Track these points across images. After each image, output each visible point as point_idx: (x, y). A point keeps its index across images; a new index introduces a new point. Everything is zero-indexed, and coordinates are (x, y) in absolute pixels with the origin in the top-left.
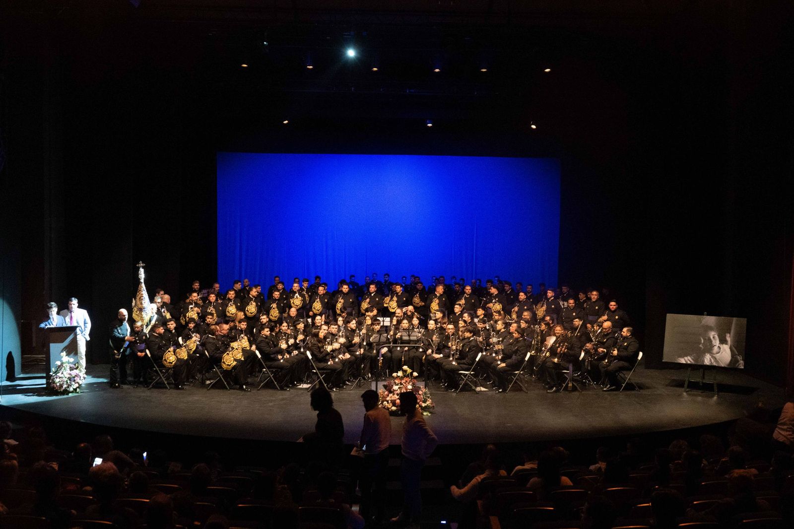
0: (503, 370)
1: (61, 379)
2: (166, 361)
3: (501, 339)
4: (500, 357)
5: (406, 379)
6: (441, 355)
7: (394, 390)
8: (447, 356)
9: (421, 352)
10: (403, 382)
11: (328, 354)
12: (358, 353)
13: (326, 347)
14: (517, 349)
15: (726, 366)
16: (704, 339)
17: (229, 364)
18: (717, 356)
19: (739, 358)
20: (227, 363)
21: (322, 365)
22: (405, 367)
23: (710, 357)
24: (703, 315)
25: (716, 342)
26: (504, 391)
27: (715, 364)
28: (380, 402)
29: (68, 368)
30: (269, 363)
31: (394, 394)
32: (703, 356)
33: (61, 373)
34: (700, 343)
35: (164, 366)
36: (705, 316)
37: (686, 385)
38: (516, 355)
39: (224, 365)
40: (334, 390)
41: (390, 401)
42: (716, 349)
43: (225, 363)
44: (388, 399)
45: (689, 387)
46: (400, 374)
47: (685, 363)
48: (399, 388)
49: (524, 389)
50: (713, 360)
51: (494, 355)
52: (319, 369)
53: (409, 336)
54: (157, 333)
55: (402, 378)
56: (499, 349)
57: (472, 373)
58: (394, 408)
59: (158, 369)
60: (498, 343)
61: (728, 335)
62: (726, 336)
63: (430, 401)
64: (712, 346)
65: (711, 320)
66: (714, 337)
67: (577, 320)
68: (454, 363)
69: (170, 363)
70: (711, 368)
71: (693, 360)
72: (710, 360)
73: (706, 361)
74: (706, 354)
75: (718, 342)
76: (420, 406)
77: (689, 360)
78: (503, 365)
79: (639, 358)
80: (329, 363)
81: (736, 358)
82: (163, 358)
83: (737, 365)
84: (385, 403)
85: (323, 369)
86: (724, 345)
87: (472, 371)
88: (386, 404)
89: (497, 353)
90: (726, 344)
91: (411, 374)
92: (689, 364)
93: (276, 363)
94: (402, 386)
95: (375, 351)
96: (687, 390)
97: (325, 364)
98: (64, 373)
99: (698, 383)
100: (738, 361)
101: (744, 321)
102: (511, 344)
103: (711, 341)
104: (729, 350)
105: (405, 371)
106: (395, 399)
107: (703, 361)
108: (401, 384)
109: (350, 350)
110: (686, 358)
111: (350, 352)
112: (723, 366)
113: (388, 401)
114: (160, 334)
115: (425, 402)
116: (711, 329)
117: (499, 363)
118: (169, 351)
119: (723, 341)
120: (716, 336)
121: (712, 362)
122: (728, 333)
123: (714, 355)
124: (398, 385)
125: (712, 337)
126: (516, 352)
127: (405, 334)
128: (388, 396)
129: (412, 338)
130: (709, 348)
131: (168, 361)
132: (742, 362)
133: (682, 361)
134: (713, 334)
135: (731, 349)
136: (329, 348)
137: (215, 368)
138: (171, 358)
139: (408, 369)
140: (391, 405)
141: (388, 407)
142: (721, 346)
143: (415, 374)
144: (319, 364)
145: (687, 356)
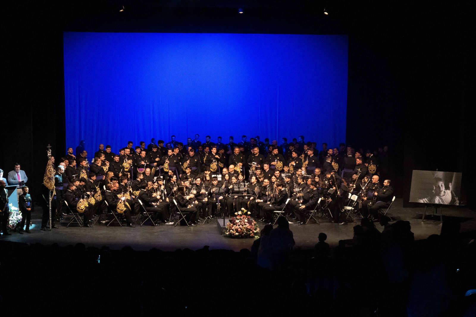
0: (304, 210)
1: (12, 221)
2: (79, 209)
3: (301, 189)
4: (301, 201)
5: (243, 216)
6: (262, 201)
7: (237, 223)
8: (265, 201)
9: (246, 199)
10: (242, 217)
11: (187, 201)
12: (204, 201)
13: (186, 197)
14: (313, 196)
15: (448, 204)
16: (435, 187)
17: (122, 209)
18: (443, 198)
19: (456, 199)
20: (120, 209)
21: (184, 209)
22: (243, 209)
23: (439, 198)
24: (436, 171)
25: (443, 189)
26: (304, 223)
27: (441, 203)
28: (228, 231)
29: (15, 214)
30: (148, 208)
31: (236, 225)
32: (434, 198)
33: (11, 217)
34: (433, 189)
35: (77, 212)
36: (437, 172)
37: (423, 217)
38: (311, 200)
39: (119, 210)
40: (193, 225)
41: (234, 230)
42: (442, 193)
43: (119, 209)
44: (233, 228)
45: (425, 218)
46: (240, 213)
47: (423, 202)
48: (240, 221)
49: (318, 222)
50: (440, 201)
51: (297, 200)
52: (182, 211)
53: (239, 188)
54: (71, 190)
55: (241, 215)
56: (301, 196)
57: (283, 212)
58: (237, 234)
59: (73, 214)
60: (299, 192)
61: (450, 184)
62: (449, 184)
63: (259, 229)
64: (440, 191)
65: (440, 174)
66: (441, 185)
67: (355, 175)
68: (271, 206)
69: (81, 209)
70: (439, 205)
71: (428, 200)
72: (439, 200)
73: (436, 201)
74: (437, 197)
75: (444, 188)
76: (253, 232)
77: (425, 201)
78: (304, 207)
79: (393, 200)
80: (188, 207)
81: (454, 198)
82: (77, 206)
83: (455, 203)
84: (231, 230)
85: (184, 211)
86: (447, 190)
87: (283, 211)
88: (232, 232)
89: (299, 198)
90: (449, 190)
91: (247, 212)
92: (426, 203)
93: (152, 208)
94: (241, 220)
95: (215, 199)
96: (424, 220)
97: (186, 208)
98: (14, 217)
99: (431, 215)
100: (455, 201)
101: (460, 174)
102: (308, 192)
103: (440, 188)
104: (451, 193)
105: (242, 211)
106: (237, 228)
107: (435, 201)
108: (241, 219)
109: (198, 198)
110: (424, 199)
111: (198, 200)
112: (446, 204)
113: (233, 230)
114: (73, 191)
115: (255, 230)
116: (440, 180)
117: (301, 205)
118: (80, 202)
119: (447, 188)
120: (443, 185)
121: (439, 202)
122: (450, 182)
123: (441, 197)
124: (238, 220)
125: (440, 186)
126: (312, 198)
127: (235, 187)
128: (233, 226)
129: (241, 190)
130: (438, 193)
131: (80, 208)
132: (458, 201)
133: (422, 201)
134: (441, 184)
135: (451, 192)
136: (188, 198)
137: (112, 212)
138: (82, 206)
139: (245, 210)
140: (235, 232)
141: (233, 233)
142: (446, 191)
143: (249, 213)
144: (182, 208)
145: (424, 198)
